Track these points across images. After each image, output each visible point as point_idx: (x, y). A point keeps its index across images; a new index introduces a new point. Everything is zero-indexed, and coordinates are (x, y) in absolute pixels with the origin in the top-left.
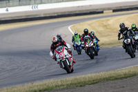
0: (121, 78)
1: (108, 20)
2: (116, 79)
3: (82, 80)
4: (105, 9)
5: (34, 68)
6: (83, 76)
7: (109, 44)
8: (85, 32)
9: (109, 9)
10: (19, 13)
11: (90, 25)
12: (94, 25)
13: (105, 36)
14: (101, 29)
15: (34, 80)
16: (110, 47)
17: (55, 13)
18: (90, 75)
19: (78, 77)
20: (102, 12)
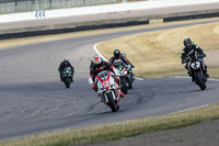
0: (178, 127)
1: (156, 35)
2: (170, 128)
3: (116, 130)
4: (151, 17)
5: (39, 111)
6: (117, 124)
7: (157, 73)
8: (115, 54)
9: (158, 17)
10: (16, 23)
11: (127, 42)
12: (134, 43)
13: (151, 60)
14: (145, 49)
15: (40, 130)
16: (159, 77)
17: (71, 24)
18: (127, 122)
19: (109, 125)
20: (147, 22)
